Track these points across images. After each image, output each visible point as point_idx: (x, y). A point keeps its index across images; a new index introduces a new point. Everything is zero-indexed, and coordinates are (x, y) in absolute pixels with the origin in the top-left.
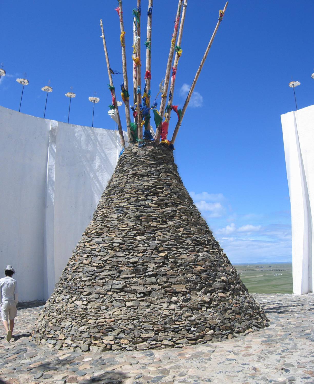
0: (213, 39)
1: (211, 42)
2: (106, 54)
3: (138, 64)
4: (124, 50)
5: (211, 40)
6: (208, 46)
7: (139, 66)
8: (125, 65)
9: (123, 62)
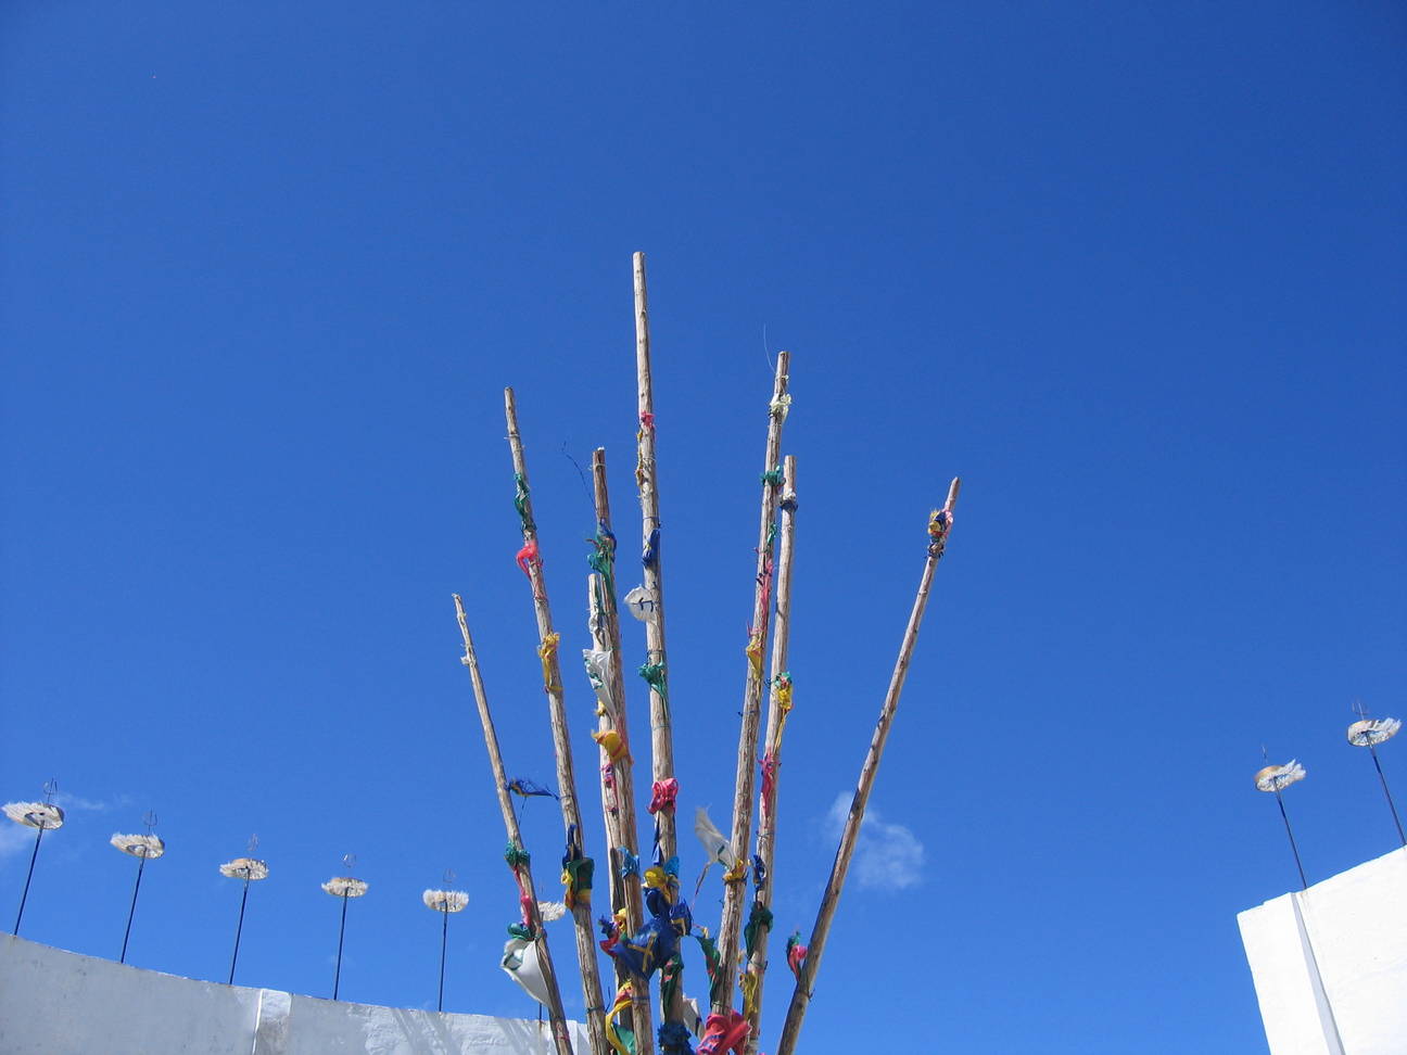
0: (915, 631)
1: (909, 647)
2: (486, 727)
3: (619, 754)
4: (560, 707)
5: (907, 636)
6: (899, 663)
7: (625, 762)
8: (568, 765)
9: (559, 751)
